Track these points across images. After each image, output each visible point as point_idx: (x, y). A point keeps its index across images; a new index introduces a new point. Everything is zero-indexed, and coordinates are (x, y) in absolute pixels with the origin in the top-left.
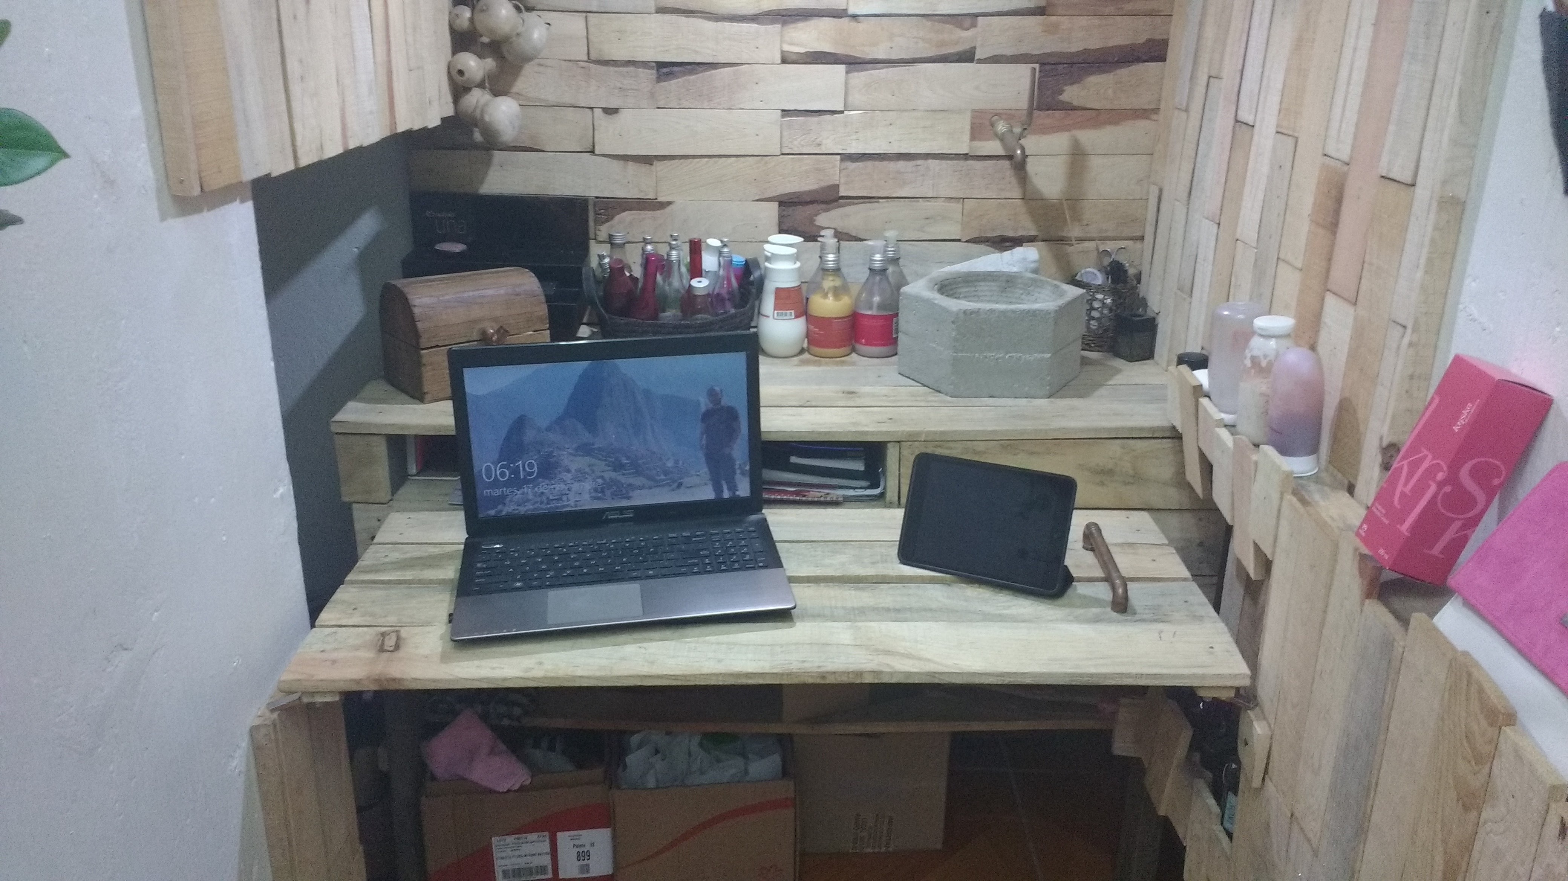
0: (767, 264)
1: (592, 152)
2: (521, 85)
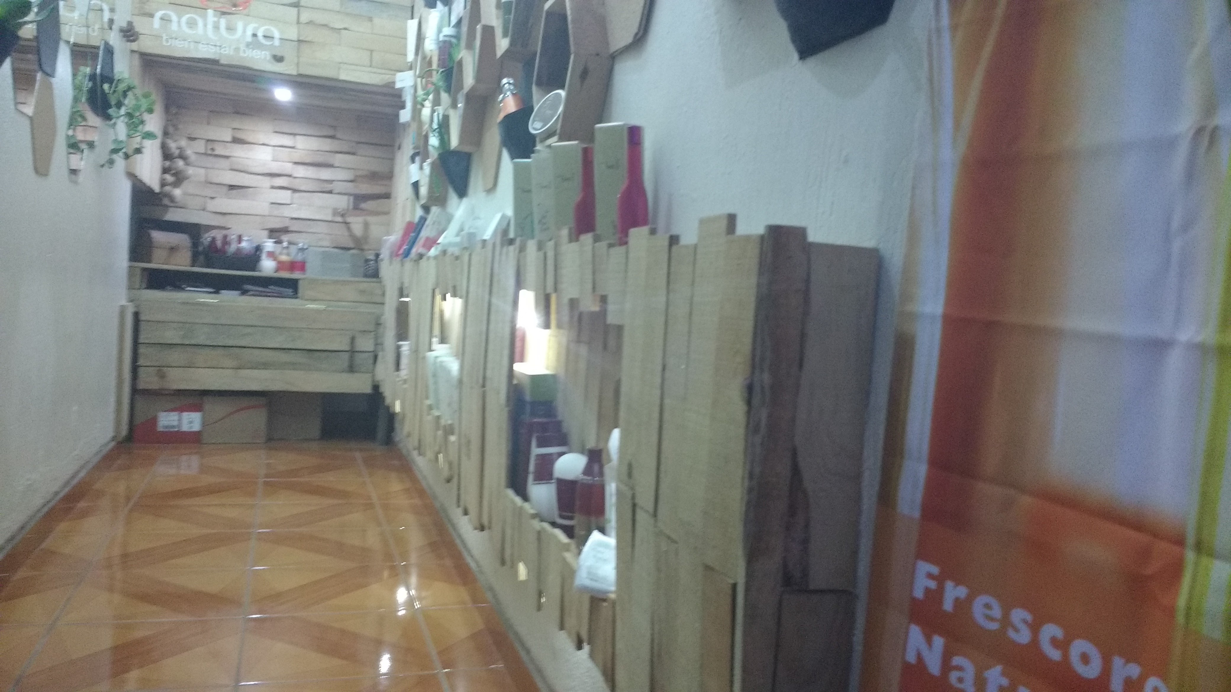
0: (264, 246)
1: (204, 210)
2: (183, 186)
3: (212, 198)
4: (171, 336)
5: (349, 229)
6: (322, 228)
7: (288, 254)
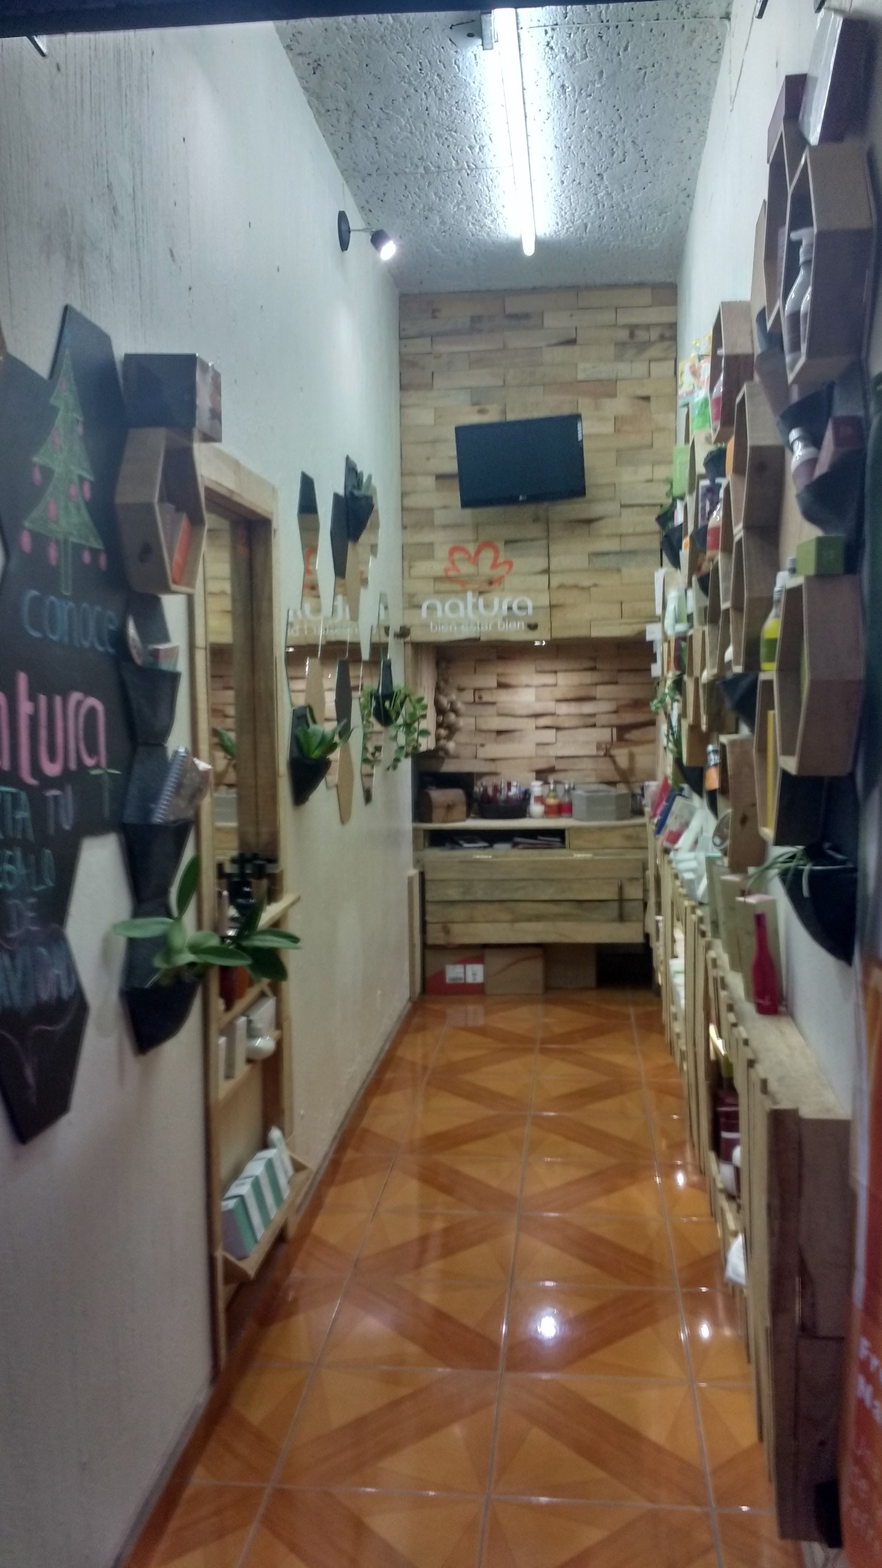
0: (532, 790)
1: (476, 758)
2: (455, 738)
3: (482, 745)
4: (453, 893)
5: (614, 762)
6: (588, 764)
7: (555, 797)
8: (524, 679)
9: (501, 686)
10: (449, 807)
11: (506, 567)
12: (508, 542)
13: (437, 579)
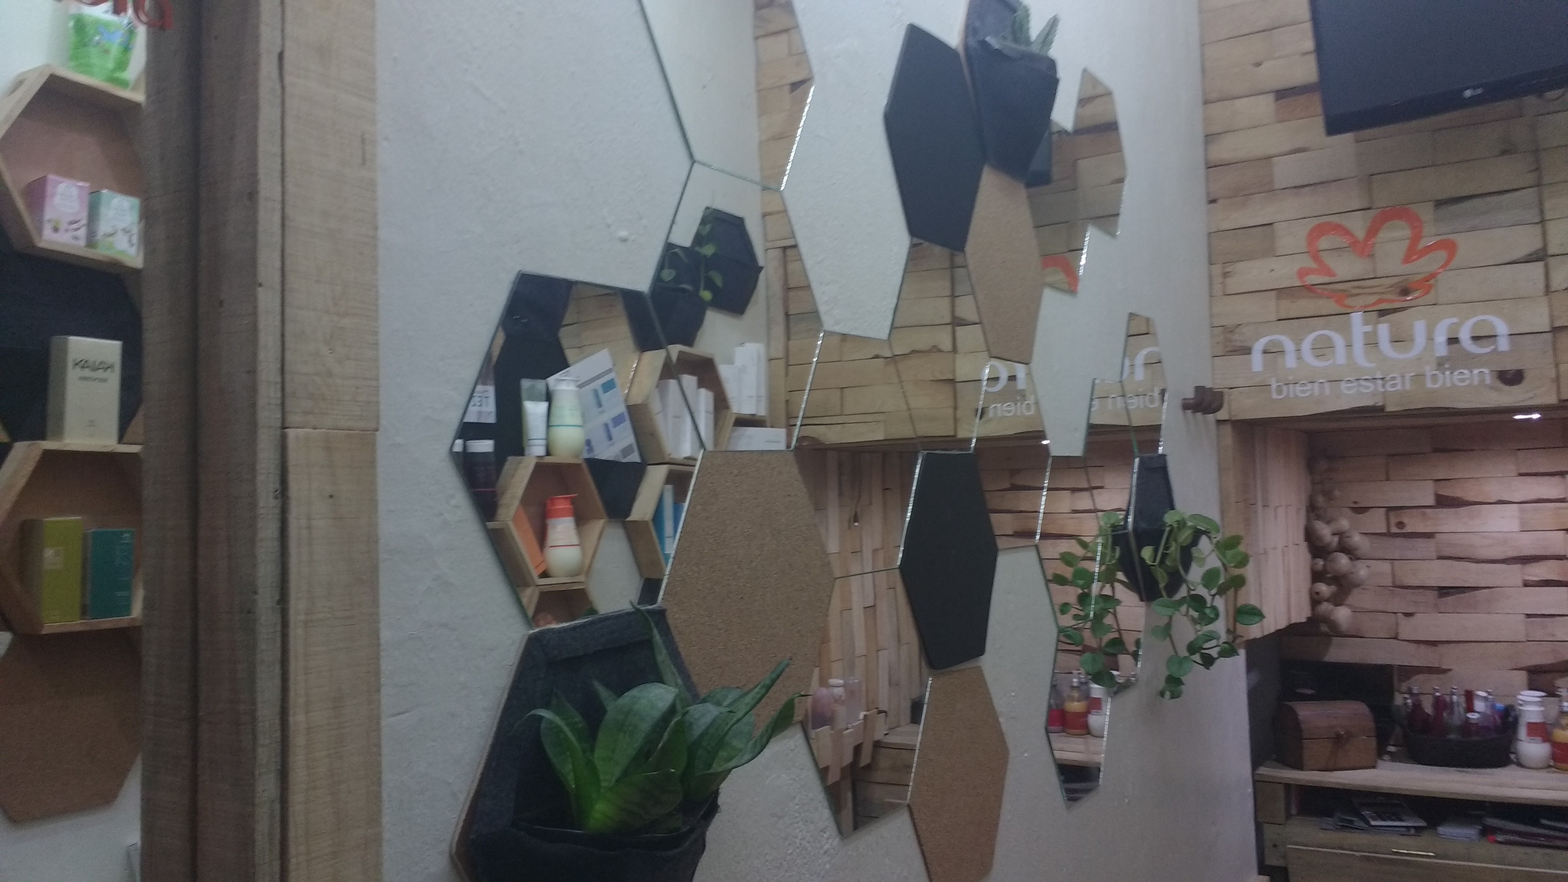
0: (1521, 708)
1: (1396, 638)
2: (1350, 600)
3: (1408, 615)
8: (1493, 489)
9: (1443, 502)
10: (1339, 740)
11: (1441, 255)
12: (1440, 204)
13: (1282, 292)
